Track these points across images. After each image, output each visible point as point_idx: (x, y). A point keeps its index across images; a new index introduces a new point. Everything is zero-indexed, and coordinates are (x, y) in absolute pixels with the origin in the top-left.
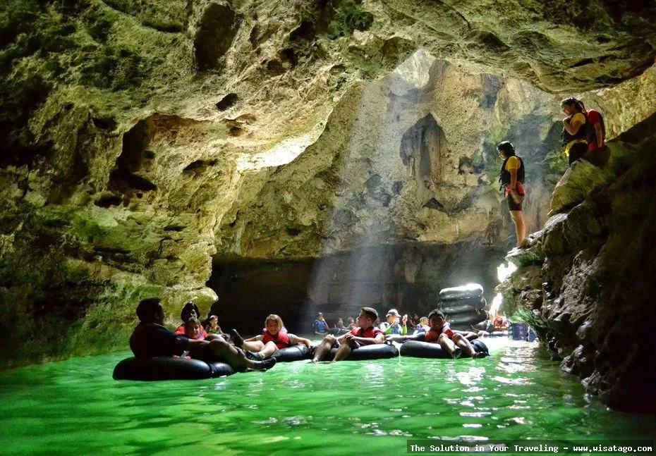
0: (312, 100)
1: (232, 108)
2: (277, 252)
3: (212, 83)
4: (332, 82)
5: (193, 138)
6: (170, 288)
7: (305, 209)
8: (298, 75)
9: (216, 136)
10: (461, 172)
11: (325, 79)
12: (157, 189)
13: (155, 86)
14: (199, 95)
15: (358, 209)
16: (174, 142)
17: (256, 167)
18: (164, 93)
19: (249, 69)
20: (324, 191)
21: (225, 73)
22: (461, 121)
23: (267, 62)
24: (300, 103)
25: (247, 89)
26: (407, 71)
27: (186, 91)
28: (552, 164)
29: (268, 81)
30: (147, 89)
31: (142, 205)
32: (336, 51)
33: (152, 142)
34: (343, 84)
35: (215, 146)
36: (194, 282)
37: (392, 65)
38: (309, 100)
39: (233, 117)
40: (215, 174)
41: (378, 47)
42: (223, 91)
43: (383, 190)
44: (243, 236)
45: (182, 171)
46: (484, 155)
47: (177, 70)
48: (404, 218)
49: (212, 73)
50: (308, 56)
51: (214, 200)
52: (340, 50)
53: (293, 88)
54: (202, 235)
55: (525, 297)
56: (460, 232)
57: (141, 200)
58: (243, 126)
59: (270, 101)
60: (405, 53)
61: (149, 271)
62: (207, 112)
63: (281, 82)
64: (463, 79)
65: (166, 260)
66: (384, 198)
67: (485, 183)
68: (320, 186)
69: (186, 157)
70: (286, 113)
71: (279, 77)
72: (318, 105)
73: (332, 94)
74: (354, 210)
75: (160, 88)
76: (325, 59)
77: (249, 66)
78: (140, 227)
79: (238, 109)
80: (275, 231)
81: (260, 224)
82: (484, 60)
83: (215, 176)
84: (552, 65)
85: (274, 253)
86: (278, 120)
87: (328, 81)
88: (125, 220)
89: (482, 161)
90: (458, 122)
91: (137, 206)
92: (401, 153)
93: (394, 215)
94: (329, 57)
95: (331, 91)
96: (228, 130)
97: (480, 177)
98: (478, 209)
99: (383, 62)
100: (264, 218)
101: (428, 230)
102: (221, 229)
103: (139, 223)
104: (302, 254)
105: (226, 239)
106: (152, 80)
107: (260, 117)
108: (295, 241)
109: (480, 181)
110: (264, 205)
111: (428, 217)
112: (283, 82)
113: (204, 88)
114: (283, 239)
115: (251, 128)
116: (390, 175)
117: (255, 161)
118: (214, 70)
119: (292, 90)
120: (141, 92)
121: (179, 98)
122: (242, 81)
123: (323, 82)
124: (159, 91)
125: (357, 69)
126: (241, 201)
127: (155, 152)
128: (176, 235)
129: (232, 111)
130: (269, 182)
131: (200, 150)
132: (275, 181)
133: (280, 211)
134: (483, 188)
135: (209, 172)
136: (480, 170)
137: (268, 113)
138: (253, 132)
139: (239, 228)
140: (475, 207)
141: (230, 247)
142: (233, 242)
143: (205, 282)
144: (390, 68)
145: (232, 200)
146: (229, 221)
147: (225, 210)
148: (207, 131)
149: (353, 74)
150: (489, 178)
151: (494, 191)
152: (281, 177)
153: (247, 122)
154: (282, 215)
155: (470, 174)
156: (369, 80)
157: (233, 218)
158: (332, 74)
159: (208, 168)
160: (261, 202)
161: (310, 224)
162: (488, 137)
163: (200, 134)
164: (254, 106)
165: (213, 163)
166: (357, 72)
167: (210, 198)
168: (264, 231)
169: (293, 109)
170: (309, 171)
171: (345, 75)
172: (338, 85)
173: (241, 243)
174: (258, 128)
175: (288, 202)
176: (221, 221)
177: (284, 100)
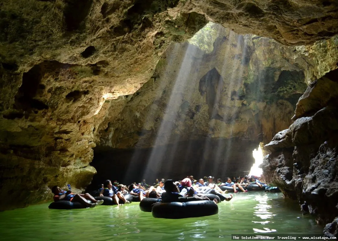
0: (144, 53)
1: (92, 56)
2: (132, 145)
3: (76, 38)
4: (157, 43)
5: (70, 76)
6: (65, 168)
7: (147, 121)
8: (135, 36)
9: (85, 75)
10: (232, 99)
11: (152, 41)
12: (48, 108)
13: (37, 39)
14: (68, 46)
16: (58, 78)
17: (114, 96)
18: (44, 45)
19: (101, 31)
20: (158, 111)
21: (84, 32)
22: (231, 71)
23: (114, 28)
24: (136, 54)
25: (100, 44)
26: (201, 44)
27: (59, 43)
28: (282, 94)
29: (115, 39)
30: (31, 42)
31: (38, 118)
32: (157, 22)
33: (43, 79)
34: (163, 44)
35: (85, 82)
36: (82, 163)
37: (192, 32)
38: (142, 52)
39: (94, 63)
40: (88, 99)
41: (184, 21)
42: (85, 45)
43: (190, 110)
44: (113, 137)
45: (65, 97)
46: (245, 90)
47: (51, 29)
48: (202, 125)
49: (77, 33)
50: (139, 24)
52: (160, 22)
53: (131, 44)
54: (84, 136)
55: (279, 172)
56: (232, 132)
57: (37, 115)
58: (102, 68)
59: (117, 52)
60: (200, 25)
61: (47, 159)
62: (75, 59)
63: (123, 40)
64: (231, 49)
65: (59, 152)
66: (191, 114)
67: (245, 105)
68: (155, 108)
69: (66, 89)
70: (128, 60)
71: (122, 37)
72: (148, 56)
73: (157, 51)
75: (40, 40)
76: (151, 27)
77: (101, 29)
78: (38, 132)
79: (96, 57)
80: (131, 133)
81: (122, 130)
82: (248, 24)
83: (88, 101)
84: (291, 24)
85: (131, 145)
86: (123, 64)
87: (154, 42)
88: (27, 127)
89: (244, 93)
90: (229, 72)
91: (34, 118)
92: (199, 90)
93: (197, 123)
94: (153, 26)
95: (156, 48)
96: (92, 71)
97: (242, 102)
98: (242, 119)
99: (187, 30)
100: (124, 126)
101: (215, 132)
102: (99, 133)
103: (37, 129)
104: (147, 145)
105: (103, 138)
106: (34, 35)
107: (111, 62)
108: (142, 139)
109: (243, 104)
110: (124, 119)
111: (215, 124)
112: (124, 40)
113: (71, 42)
114: (135, 138)
115: (106, 70)
116: (194, 102)
117: (113, 92)
118: (77, 30)
119: (131, 46)
120: (27, 43)
121: (55, 48)
122: (97, 38)
123: (150, 42)
124: (40, 43)
125: (171, 35)
126: (110, 117)
127: (45, 85)
128: (65, 136)
129: (92, 58)
130: (127, 106)
131: (75, 84)
132: (130, 106)
133: (134, 122)
134: (244, 108)
135: (84, 98)
136: (242, 98)
137: (116, 60)
138: (107, 72)
139: (110, 132)
140: (241, 118)
141: (106, 143)
142: (107, 140)
143: (88, 163)
144: (191, 34)
145: (104, 116)
146: (104, 128)
147: (100, 122)
148: (79, 72)
149: (169, 38)
150: (247, 102)
151: (250, 109)
152: (133, 104)
153: (103, 66)
154: (135, 125)
155: (237, 101)
156: (178, 41)
157: (106, 126)
158: (156, 38)
159: (83, 96)
160: (123, 118)
161: (150, 129)
162: (246, 80)
163: (74, 74)
164: (106, 55)
165: (86, 93)
166: (171, 37)
167: (86, 114)
168: (124, 134)
169: (132, 58)
170: (149, 100)
171: (164, 39)
172: (160, 45)
173: (112, 141)
174: (110, 69)
175: (138, 117)
176: (98, 128)
177: (125, 52)
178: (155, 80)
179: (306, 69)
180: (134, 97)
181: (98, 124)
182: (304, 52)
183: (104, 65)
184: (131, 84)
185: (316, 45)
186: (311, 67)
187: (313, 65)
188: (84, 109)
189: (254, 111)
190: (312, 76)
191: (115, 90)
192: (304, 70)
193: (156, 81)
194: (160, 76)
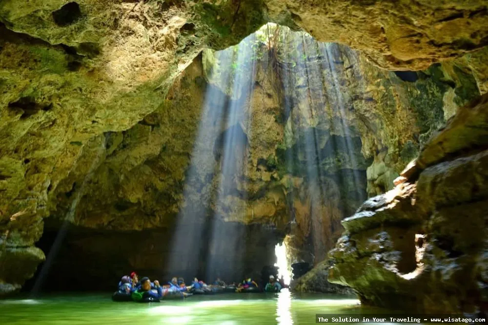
0: (161, 51)
1: (72, 27)
2: (106, 224)
4: (181, 43)
5: (22, 61)
7: (133, 189)
8: (151, 14)
9: (51, 68)
10: (258, 170)
11: (175, 36)
15: (176, 193)
20: (150, 176)
22: (261, 130)
24: (148, 49)
29: (118, 6)
34: (191, 48)
35: (50, 83)
36: (21, 240)
37: (240, 34)
38: (158, 49)
39: (73, 44)
40: (49, 122)
43: (198, 180)
44: (78, 207)
45: (6, 104)
46: (276, 158)
51: (45, 151)
53: (143, 26)
54: (32, 192)
56: (254, 216)
58: (85, 60)
59: (118, 32)
63: (131, 13)
64: (264, 99)
66: (198, 185)
67: (276, 180)
68: (147, 173)
69: (12, 87)
70: (133, 54)
71: (131, 6)
73: (179, 57)
74: (173, 194)
76: (180, 6)
79: (79, 29)
80: (106, 205)
81: (94, 199)
85: (103, 224)
86: (124, 60)
87: (177, 40)
89: (275, 163)
90: (258, 131)
94: (183, 4)
95: (178, 52)
96: (67, 63)
97: (272, 175)
98: (269, 199)
100: (97, 193)
101: (230, 214)
102: (57, 197)
104: (127, 227)
105: (62, 208)
107: (104, 49)
108: (122, 216)
109: (272, 178)
110: (99, 181)
111: (232, 203)
112: (134, 14)
114: (112, 213)
115: (92, 64)
123: (172, 37)
125: (206, 34)
126: (78, 173)
129: (72, 31)
130: (105, 163)
131: (31, 81)
132: (110, 163)
133: (112, 188)
134: (274, 184)
135: (41, 117)
136: (272, 169)
137: (114, 46)
138: (94, 69)
139: (75, 198)
140: (267, 197)
141: (65, 215)
142: (68, 211)
143: (33, 241)
144: (237, 36)
145: (69, 169)
146: (65, 189)
147: (61, 177)
148: (41, 58)
149: (201, 39)
150: (279, 175)
151: (282, 186)
152: (116, 160)
153: (88, 56)
154: (114, 193)
155: (264, 172)
156: (215, 46)
157: (69, 187)
158: (182, 35)
159: (41, 112)
160: (96, 180)
161: (136, 202)
162: (280, 144)
163: (32, 60)
164: (99, 31)
165: (47, 108)
166: (205, 37)
167: (41, 148)
168: (96, 205)
169: (141, 53)
170: (140, 157)
171: (194, 38)
172: (186, 48)
173: (75, 213)
174: (100, 64)
175: (121, 181)
176: (57, 188)
177: (132, 36)
178: (152, 130)
179: (364, 135)
180: (118, 150)
181: (57, 179)
182: (364, 112)
183: (90, 54)
184: (124, 112)
185: (381, 103)
186: (371, 132)
187: (374, 131)
188: (39, 140)
189: (287, 189)
190: (372, 145)
191: (97, 118)
192: (362, 135)
193: (153, 132)
194: (160, 124)
